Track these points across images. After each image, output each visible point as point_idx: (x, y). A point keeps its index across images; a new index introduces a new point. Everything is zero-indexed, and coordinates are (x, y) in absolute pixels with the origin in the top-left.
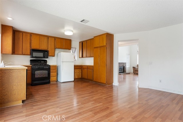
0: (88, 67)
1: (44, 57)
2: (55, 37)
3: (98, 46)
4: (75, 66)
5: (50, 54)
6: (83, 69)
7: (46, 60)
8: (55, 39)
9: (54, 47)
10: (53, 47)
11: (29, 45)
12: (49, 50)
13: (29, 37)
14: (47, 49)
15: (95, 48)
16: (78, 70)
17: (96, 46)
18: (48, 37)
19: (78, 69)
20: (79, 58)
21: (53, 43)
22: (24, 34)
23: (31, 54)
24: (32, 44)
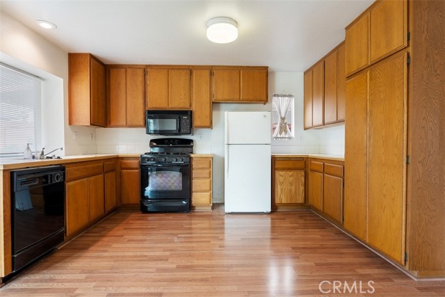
0: (326, 166)
1: (179, 132)
2: (212, 66)
3: (363, 64)
4: (274, 159)
5: (196, 122)
6: (312, 170)
7: (191, 141)
8: (211, 74)
9: (208, 100)
10: (206, 98)
11: (141, 101)
12: (194, 108)
13: (140, 79)
14: (188, 106)
15: (349, 77)
16: (291, 173)
17: (354, 69)
18: (190, 70)
19: (290, 169)
20: (305, 129)
21: (205, 88)
22: (129, 71)
23: (146, 125)
24: (149, 95)
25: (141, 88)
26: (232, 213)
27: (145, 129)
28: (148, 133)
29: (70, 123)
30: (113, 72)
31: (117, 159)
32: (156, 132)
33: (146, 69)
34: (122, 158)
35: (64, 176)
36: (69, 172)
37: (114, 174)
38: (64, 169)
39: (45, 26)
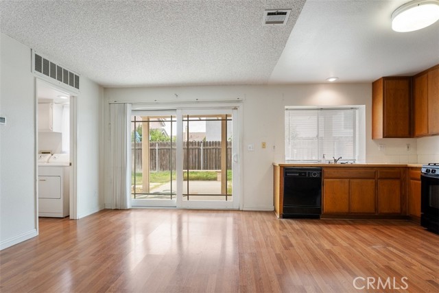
22: (430, 74)
29: (373, 138)
30: (418, 80)
34: (413, 168)
35: (321, 174)
36: (326, 173)
37: (397, 182)
38: (321, 170)
39: (332, 80)
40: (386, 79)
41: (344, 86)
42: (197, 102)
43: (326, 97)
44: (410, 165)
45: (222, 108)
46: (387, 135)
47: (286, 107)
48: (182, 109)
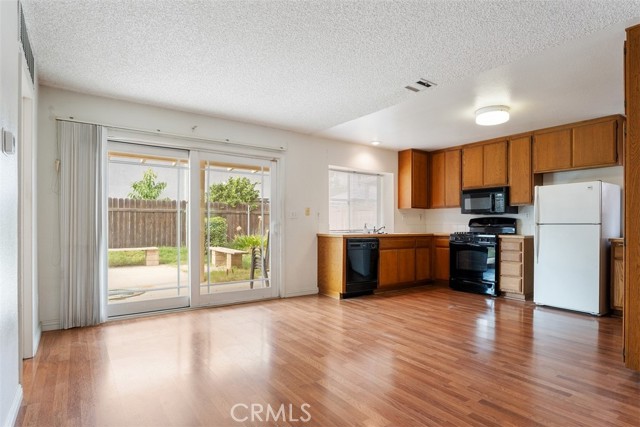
1: (493, 211)
5: (514, 199)
7: (514, 220)
8: (532, 141)
9: (528, 172)
11: (457, 182)
12: (511, 184)
13: (456, 160)
14: (504, 181)
18: (507, 142)
21: (524, 159)
22: (447, 154)
23: (462, 205)
24: (464, 175)
25: (457, 169)
26: (544, 306)
27: (460, 209)
28: (464, 212)
29: (399, 207)
30: (435, 157)
31: (432, 237)
32: (473, 212)
33: (461, 150)
34: (438, 237)
35: (378, 245)
36: (382, 243)
37: (427, 250)
38: (378, 241)
39: (376, 144)
40: (414, 150)
41: (381, 151)
42: (226, 143)
43: (365, 161)
44: (435, 234)
45: (258, 157)
46: (415, 205)
47: (330, 167)
48: (199, 150)
